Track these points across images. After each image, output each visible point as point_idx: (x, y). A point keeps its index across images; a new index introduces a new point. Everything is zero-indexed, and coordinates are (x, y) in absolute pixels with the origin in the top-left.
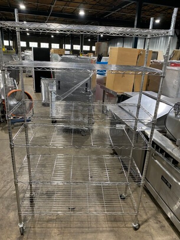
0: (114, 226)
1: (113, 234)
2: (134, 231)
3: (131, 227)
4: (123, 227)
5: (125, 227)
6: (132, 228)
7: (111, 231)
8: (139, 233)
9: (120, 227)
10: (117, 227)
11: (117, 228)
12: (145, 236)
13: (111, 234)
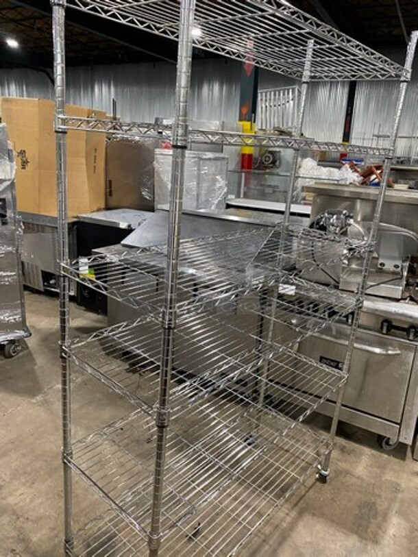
0: (295, 502)
1: (310, 517)
2: (326, 485)
3: (315, 483)
4: (307, 492)
5: (307, 489)
6: (318, 483)
7: (301, 514)
8: (333, 483)
9: (304, 496)
10: (301, 499)
11: (302, 501)
12: (344, 481)
13: (307, 518)
